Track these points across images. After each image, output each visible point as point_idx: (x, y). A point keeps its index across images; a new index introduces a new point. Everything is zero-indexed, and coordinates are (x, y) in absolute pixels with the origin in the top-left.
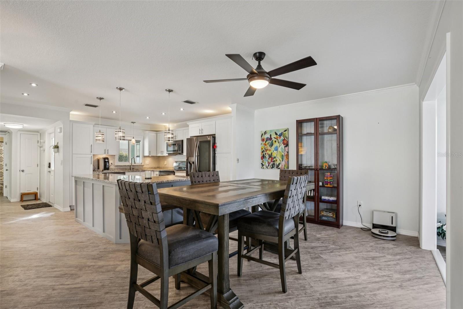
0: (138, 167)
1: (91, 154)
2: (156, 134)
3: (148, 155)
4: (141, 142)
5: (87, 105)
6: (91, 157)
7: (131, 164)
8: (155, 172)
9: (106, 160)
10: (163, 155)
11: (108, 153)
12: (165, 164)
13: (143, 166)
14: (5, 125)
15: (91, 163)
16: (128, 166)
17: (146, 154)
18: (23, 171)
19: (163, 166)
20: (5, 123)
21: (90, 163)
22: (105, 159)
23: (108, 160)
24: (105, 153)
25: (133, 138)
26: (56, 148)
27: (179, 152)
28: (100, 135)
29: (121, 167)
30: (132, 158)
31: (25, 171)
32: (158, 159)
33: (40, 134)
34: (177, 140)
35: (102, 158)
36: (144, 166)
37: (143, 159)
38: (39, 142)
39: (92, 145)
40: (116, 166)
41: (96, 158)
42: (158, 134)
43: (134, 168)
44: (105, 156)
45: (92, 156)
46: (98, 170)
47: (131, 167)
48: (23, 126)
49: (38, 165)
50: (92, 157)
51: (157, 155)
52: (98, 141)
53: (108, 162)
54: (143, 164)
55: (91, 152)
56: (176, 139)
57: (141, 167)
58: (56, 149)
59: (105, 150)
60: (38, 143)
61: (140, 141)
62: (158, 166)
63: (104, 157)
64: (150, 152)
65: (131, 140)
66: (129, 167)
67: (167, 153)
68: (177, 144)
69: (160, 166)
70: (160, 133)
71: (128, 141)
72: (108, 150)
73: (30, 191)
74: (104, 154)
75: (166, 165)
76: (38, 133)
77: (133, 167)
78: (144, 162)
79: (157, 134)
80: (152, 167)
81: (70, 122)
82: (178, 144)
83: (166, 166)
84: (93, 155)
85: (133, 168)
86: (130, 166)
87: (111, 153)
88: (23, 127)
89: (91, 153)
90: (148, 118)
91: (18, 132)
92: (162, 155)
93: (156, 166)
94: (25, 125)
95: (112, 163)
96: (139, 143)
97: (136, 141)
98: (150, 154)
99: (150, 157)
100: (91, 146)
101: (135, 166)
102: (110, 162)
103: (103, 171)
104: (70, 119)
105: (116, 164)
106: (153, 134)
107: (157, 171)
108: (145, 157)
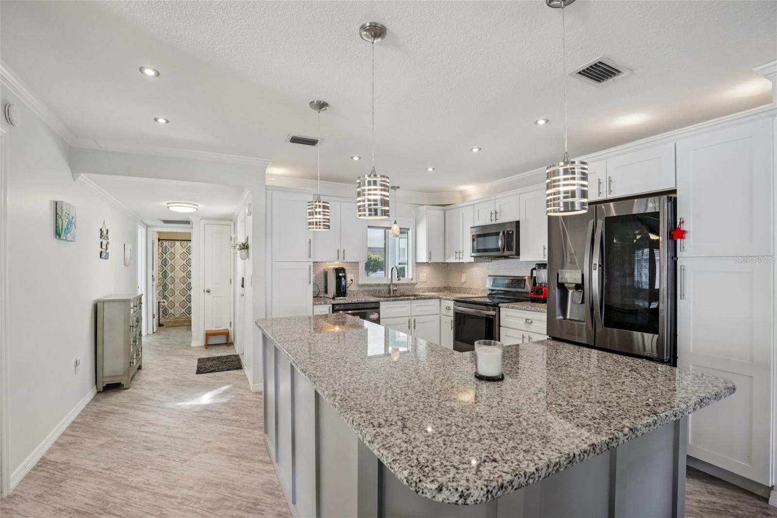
0: (407, 287)
1: (308, 262)
2: (443, 212)
3: (425, 262)
4: (410, 232)
5: (295, 140)
6: (310, 268)
7: (390, 282)
8: (442, 300)
9: (341, 274)
10: (461, 261)
11: (344, 258)
12: (463, 280)
13: (414, 284)
14: (168, 208)
15: (310, 282)
16: (385, 285)
17: (423, 258)
18: (208, 291)
19: (458, 285)
20: (168, 204)
21: (308, 281)
22: (338, 271)
23: (344, 274)
24: (338, 258)
25: (395, 223)
26: (244, 249)
27: (506, 253)
28: (318, 210)
29: (371, 289)
30: (393, 268)
31: (211, 292)
32: (446, 269)
33: (234, 223)
34: (499, 222)
35: (332, 270)
36: (417, 286)
37: (415, 268)
38: (233, 239)
39: (310, 240)
40: (360, 286)
41: (321, 269)
42: (447, 212)
43: (396, 290)
44: (337, 264)
45: (310, 266)
46: (326, 295)
47: (391, 287)
48: (196, 207)
49: (231, 280)
50: (312, 267)
51: (445, 260)
52: (315, 226)
53: (345, 277)
54: (414, 281)
55: (310, 256)
56: (496, 219)
57: (410, 287)
58: (244, 252)
59: (338, 252)
60: (231, 240)
61: (409, 229)
62: (447, 286)
63: (337, 267)
64: (430, 253)
65: (390, 228)
66: (386, 288)
67: (473, 255)
68: (501, 234)
69: (450, 286)
70: (452, 209)
71: (383, 230)
72: (344, 252)
73: (220, 327)
74: (336, 261)
75: (465, 282)
76: (231, 222)
77: (394, 289)
78: (417, 276)
79: (445, 211)
80: (433, 288)
81: (266, 189)
82: (504, 233)
83: (465, 286)
84: (314, 262)
85: (394, 291)
86: (389, 285)
87: (349, 258)
88: (197, 209)
89: (310, 260)
90: (430, 169)
91: (201, 221)
92: (457, 261)
93: (442, 285)
94: (200, 206)
95: (352, 280)
96: (406, 235)
97: (400, 229)
98: (430, 259)
99: (430, 264)
100: (310, 242)
101: (399, 285)
102: (349, 277)
103: (333, 298)
104: (267, 183)
105: (361, 282)
106: (438, 212)
107: (449, 300)
108: (418, 264)
